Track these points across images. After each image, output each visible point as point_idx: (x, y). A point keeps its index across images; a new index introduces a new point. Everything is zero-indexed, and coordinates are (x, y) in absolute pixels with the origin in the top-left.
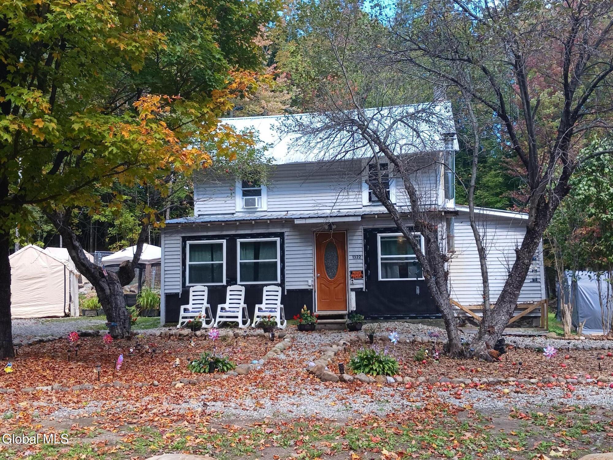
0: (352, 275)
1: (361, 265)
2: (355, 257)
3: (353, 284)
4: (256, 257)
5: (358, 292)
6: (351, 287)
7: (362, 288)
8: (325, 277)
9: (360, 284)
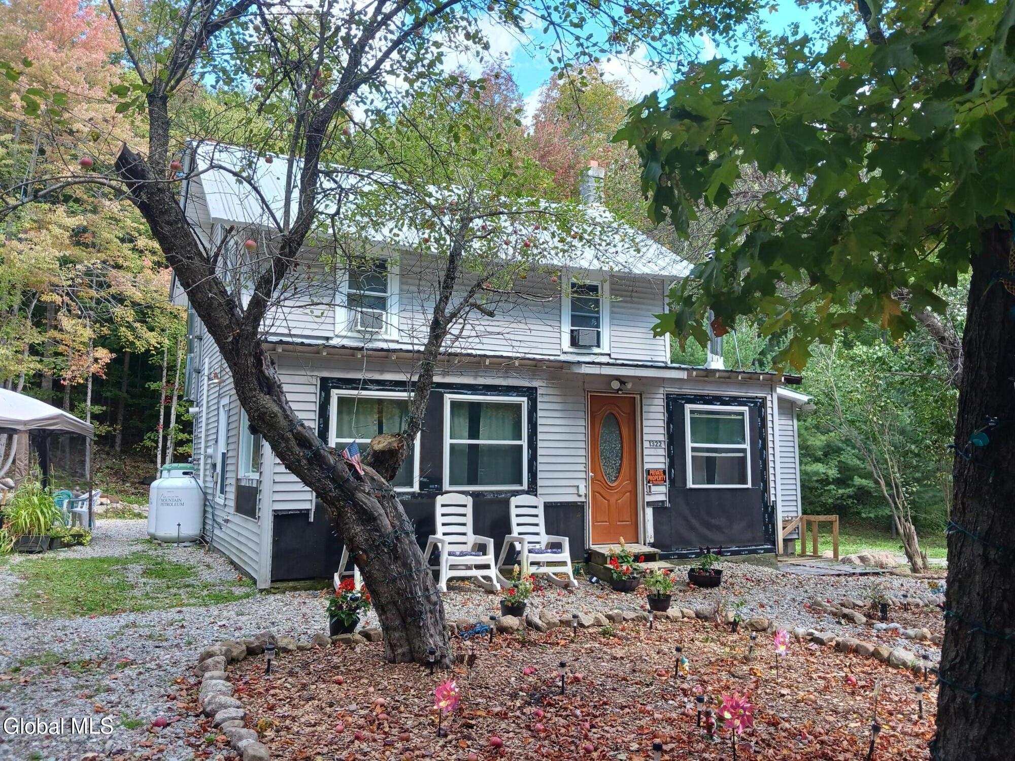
0: (650, 477)
1: (662, 459)
2: (655, 444)
3: (650, 493)
4: (474, 434)
5: (658, 508)
6: (648, 499)
7: (663, 502)
8: (602, 480)
9: (660, 493)
